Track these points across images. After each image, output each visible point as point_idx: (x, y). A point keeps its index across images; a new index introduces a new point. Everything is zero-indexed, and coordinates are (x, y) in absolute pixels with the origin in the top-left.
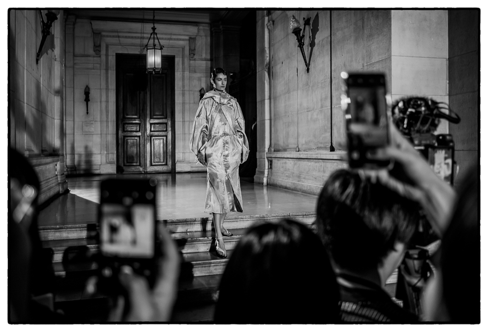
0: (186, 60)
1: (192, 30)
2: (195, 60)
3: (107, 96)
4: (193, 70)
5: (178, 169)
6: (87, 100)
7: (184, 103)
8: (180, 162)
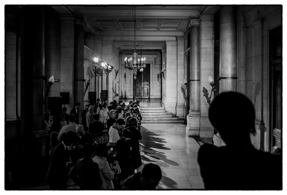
0: (153, 65)
1: (155, 56)
2: (156, 65)
3: (131, 76)
4: (155, 68)
5: (151, 98)
6: (125, 77)
7: (153, 78)
8: (152, 95)
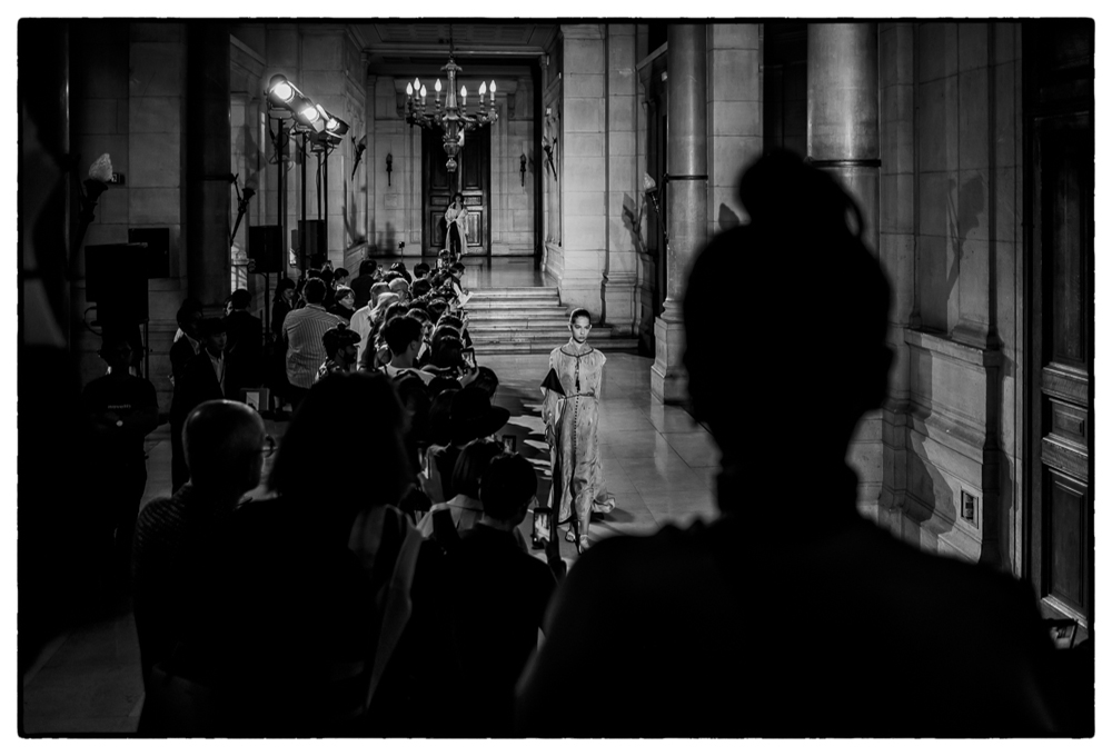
0: (504, 121)
1: (511, 86)
2: (514, 120)
3: (412, 165)
4: (511, 133)
5: (493, 252)
6: (389, 169)
7: (501, 173)
8: (497, 243)
